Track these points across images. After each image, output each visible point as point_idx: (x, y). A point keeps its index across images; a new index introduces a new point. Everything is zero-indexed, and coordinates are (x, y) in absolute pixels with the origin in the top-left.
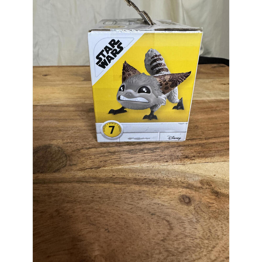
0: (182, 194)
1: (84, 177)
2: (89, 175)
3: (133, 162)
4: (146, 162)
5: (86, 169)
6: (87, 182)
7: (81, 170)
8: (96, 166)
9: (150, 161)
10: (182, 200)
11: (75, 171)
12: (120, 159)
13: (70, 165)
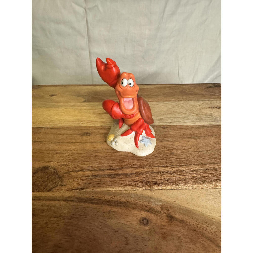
0: (143, 216)
1: (70, 197)
2: (74, 195)
3: (110, 186)
4: (121, 186)
5: (73, 190)
6: (72, 201)
7: (68, 191)
8: (81, 188)
9: (124, 185)
10: (142, 221)
11: (64, 191)
12: (100, 182)
13: (61, 186)
